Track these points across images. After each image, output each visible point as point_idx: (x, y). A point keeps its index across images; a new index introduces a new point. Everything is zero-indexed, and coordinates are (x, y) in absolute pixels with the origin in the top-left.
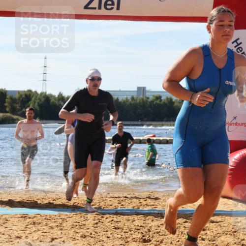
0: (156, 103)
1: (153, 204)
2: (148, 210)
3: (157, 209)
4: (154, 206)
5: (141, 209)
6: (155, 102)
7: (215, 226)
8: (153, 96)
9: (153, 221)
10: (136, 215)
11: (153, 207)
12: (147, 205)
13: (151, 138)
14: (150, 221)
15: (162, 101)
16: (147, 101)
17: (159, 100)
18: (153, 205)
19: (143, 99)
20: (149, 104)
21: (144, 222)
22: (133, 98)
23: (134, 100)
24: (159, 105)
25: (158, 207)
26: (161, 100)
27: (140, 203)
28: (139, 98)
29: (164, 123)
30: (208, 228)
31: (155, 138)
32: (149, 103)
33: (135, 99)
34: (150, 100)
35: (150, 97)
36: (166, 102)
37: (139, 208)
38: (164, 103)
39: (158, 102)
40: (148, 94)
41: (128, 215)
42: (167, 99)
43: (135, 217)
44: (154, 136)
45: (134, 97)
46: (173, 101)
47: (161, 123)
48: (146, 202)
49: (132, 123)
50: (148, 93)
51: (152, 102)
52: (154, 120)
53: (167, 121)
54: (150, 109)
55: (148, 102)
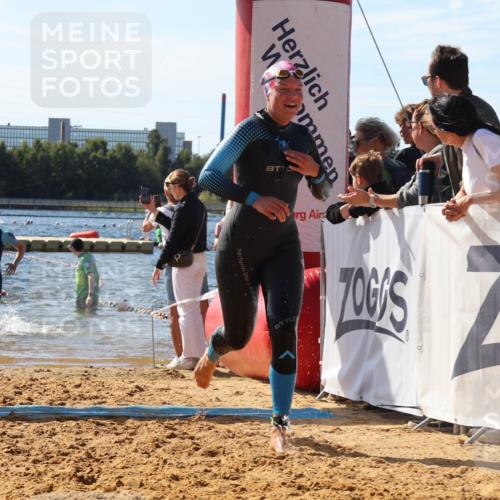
0: (95, 157)
1: (95, 393)
2: (85, 410)
3: (103, 406)
4: (99, 400)
5: (68, 406)
6: (92, 156)
7: (238, 445)
8: (87, 141)
9: (96, 433)
10: (58, 420)
11: (96, 401)
12: (82, 397)
14: (90, 435)
15: (108, 154)
16: (72, 152)
17: (101, 151)
18: (97, 398)
19: (63, 147)
20: (77, 159)
21: (78, 437)
22: (38, 144)
23: (44, 150)
24: (101, 162)
25: (108, 401)
26: (106, 150)
27: (67, 392)
28: (53, 145)
29: (113, 204)
30: (221, 450)
31: (94, 240)
32: (78, 155)
33: (44, 146)
34: (79, 150)
35: (80, 143)
36: (118, 155)
37: (63, 404)
38: (113, 158)
39: (99, 154)
40: (74, 137)
41: (39, 421)
42: (120, 147)
43: (57, 426)
44: (95, 235)
45: (43, 141)
46: (135, 153)
47: (106, 204)
48: (79, 390)
49: (38, 202)
50: (75, 134)
51: (86, 154)
52: (90, 197)
53: (120, 199)
54: (80, 172)
55: (75, 155)
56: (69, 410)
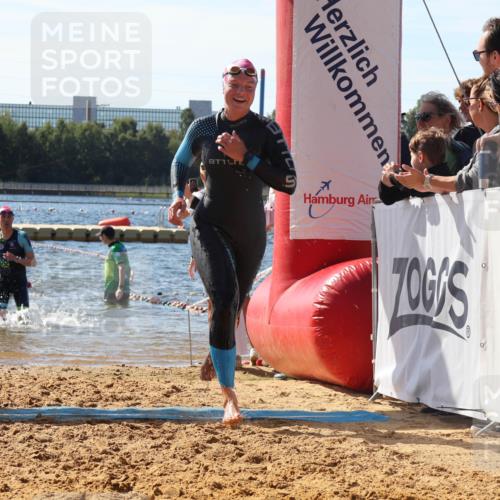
0: (124, 139)
1: (128, 394)
2: (118, 412)
3: (138, 408)
4: (133, 402)
5: (99, 408)
6: (120, 137)
7: (286, 451)
8: (115, 121)
9: (131, 438)
10: (88, 422)
11: (130, 402)
12: (115, 398)
13: (115, 228)
14: (125, 439)
15: (138, 134)
16: (99, 133)
17: (130, 132)
18: (130, 399)
19: (89, 128)
20: (104, 141)
21: (111, 441)
22: (62, 124)
23: (68, 131)
24: (130, 144)
25: (143, 402)
26: (135, 131)
27: (98, 392)
28: (78, 125)
29: (144, 189)
30: (267, 456)
31: (124, 228)
32: (106, 137)
33: (69, 127)
34: (106, 131)
35: (107, 123)
36: (149, 137)
37: (94, 406)
38: (143, 139)
39: (128, 135)
40: (101, 117)
41: (68, 424)
42: (150, 128)
43: (88, 429)
44: (126, 222)
45: (67, 121)
46: (167, 134)
47: (137, 189)
48: (111, 390)
49: (63, 187)
50: (102, 113)
51: (114, 135)
52: (118, 182)
53: (151, 184)
54: (108, 154)
55: (102, 136)
56: (100, 412)
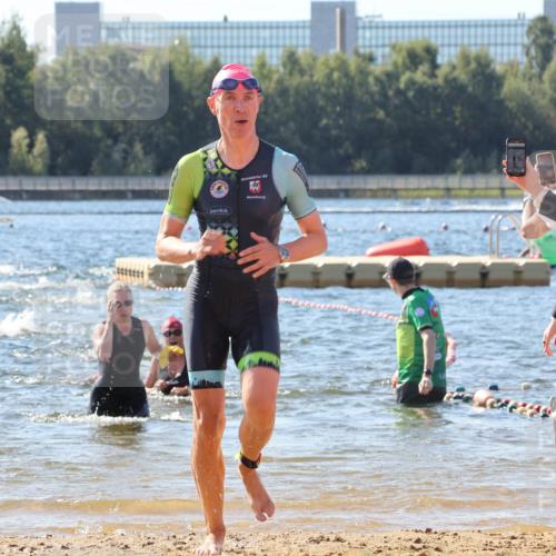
0: (411, 83)
6: (404, 79)
8: (394, 47)
15: (441, 73)
16: (364, 73)
17: (424, 68)
19: (343, 66)
20: (375, 88)
22: (291, 59)
23: (302, 72)
24: (422, 91)
26: (435, 66)
28: (322, 60)
29: (454, 181)
32: (377, 80)
33: (304, 62)
34: (378, 68)
35: (378, 53)
36: (462, 76)
38: (451, 82)
39: (420, 75)
40: (365, 40)
42: (466, 59)
44: (420, 248)
45: (300, 52)
46: (499, 68)
47: (440, 182)
50: (368, 34)
51: (392, 77)
52: (403, 167)
53: (469, 171)
54: (381, 114)
55: (371, 80)
